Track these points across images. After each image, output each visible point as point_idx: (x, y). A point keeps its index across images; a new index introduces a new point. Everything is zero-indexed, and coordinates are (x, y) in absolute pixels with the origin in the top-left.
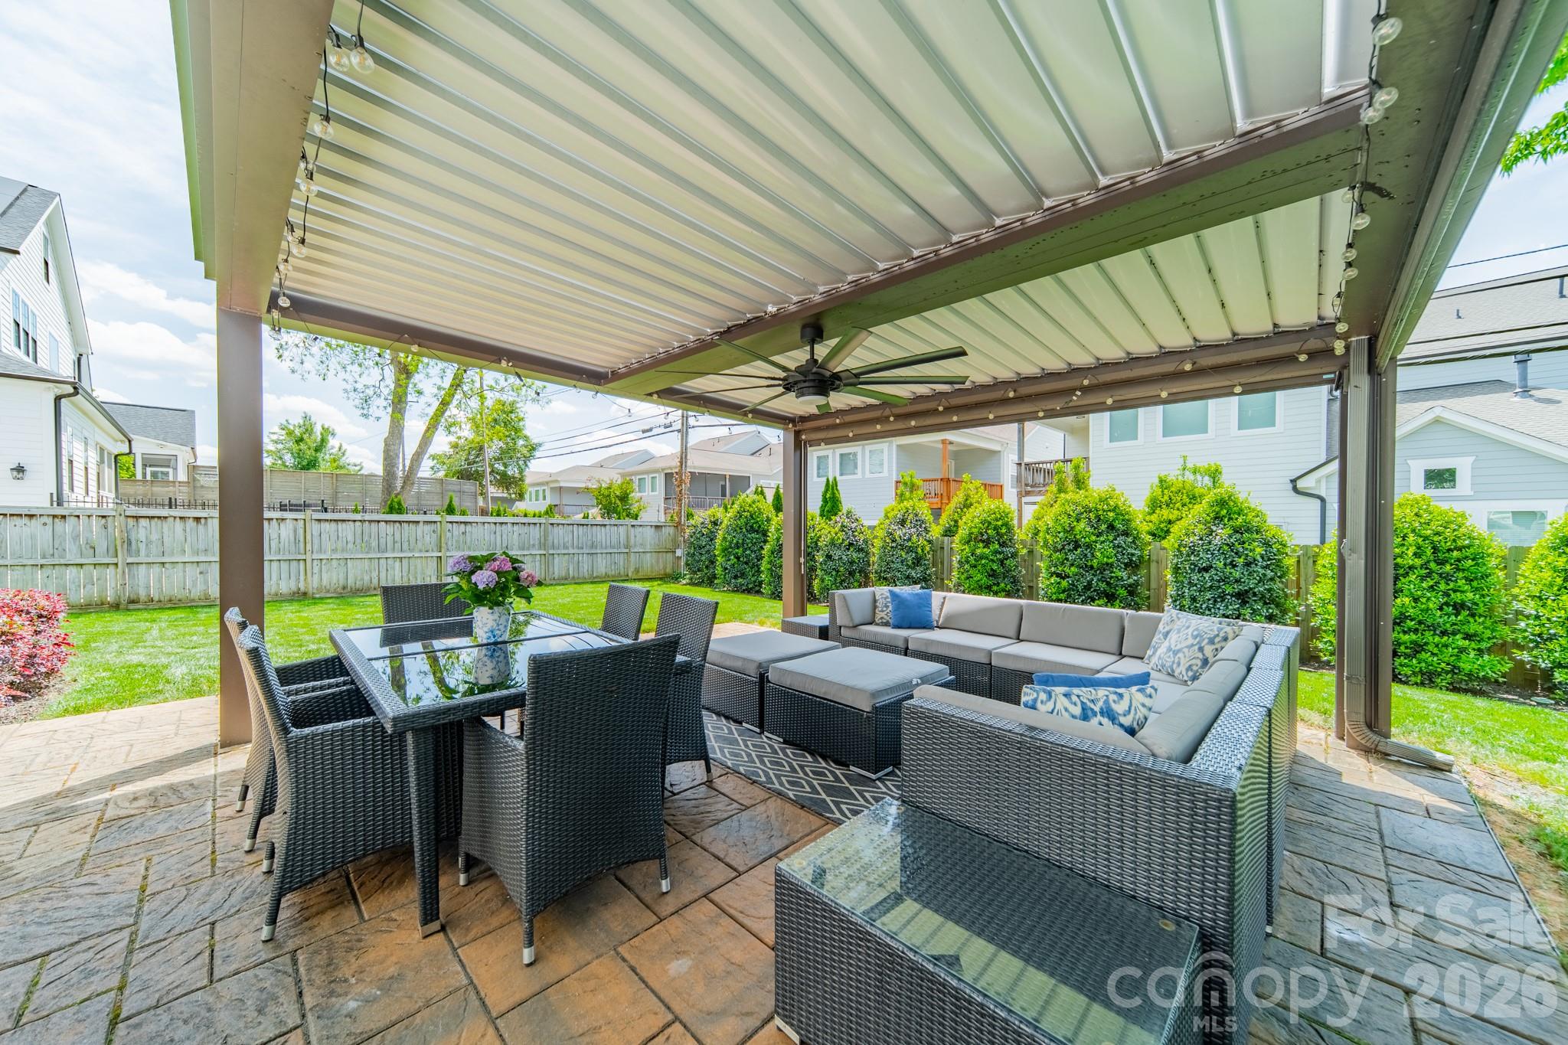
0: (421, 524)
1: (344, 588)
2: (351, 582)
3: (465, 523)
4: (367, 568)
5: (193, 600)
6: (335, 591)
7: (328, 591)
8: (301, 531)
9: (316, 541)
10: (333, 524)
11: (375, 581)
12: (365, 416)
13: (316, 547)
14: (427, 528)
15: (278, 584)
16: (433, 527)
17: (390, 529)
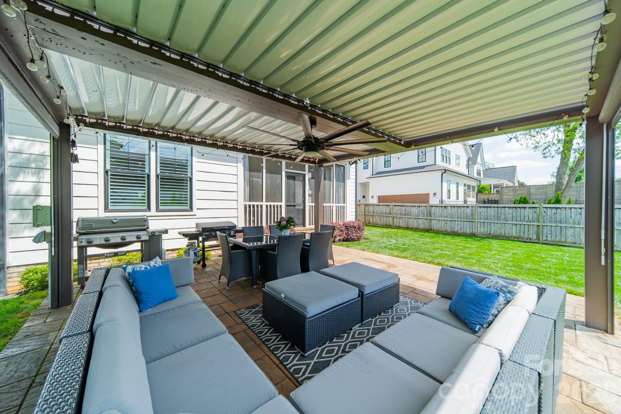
0: (528, 208)
1: (490, 234)
2: (492, 232)
3: (556, 208)
4: (499, 227)
5: (443, 232)
6: (486, 235)
7: (483, 235)
8: (474, 211)
9: (479, 215)
10: (486, 209)
11: (503, 233)
12: (545, 157)
13: (479, 217)
14: (531, 210)
15: (466, 230)
16: (534, 210)
17: (510, 211)
